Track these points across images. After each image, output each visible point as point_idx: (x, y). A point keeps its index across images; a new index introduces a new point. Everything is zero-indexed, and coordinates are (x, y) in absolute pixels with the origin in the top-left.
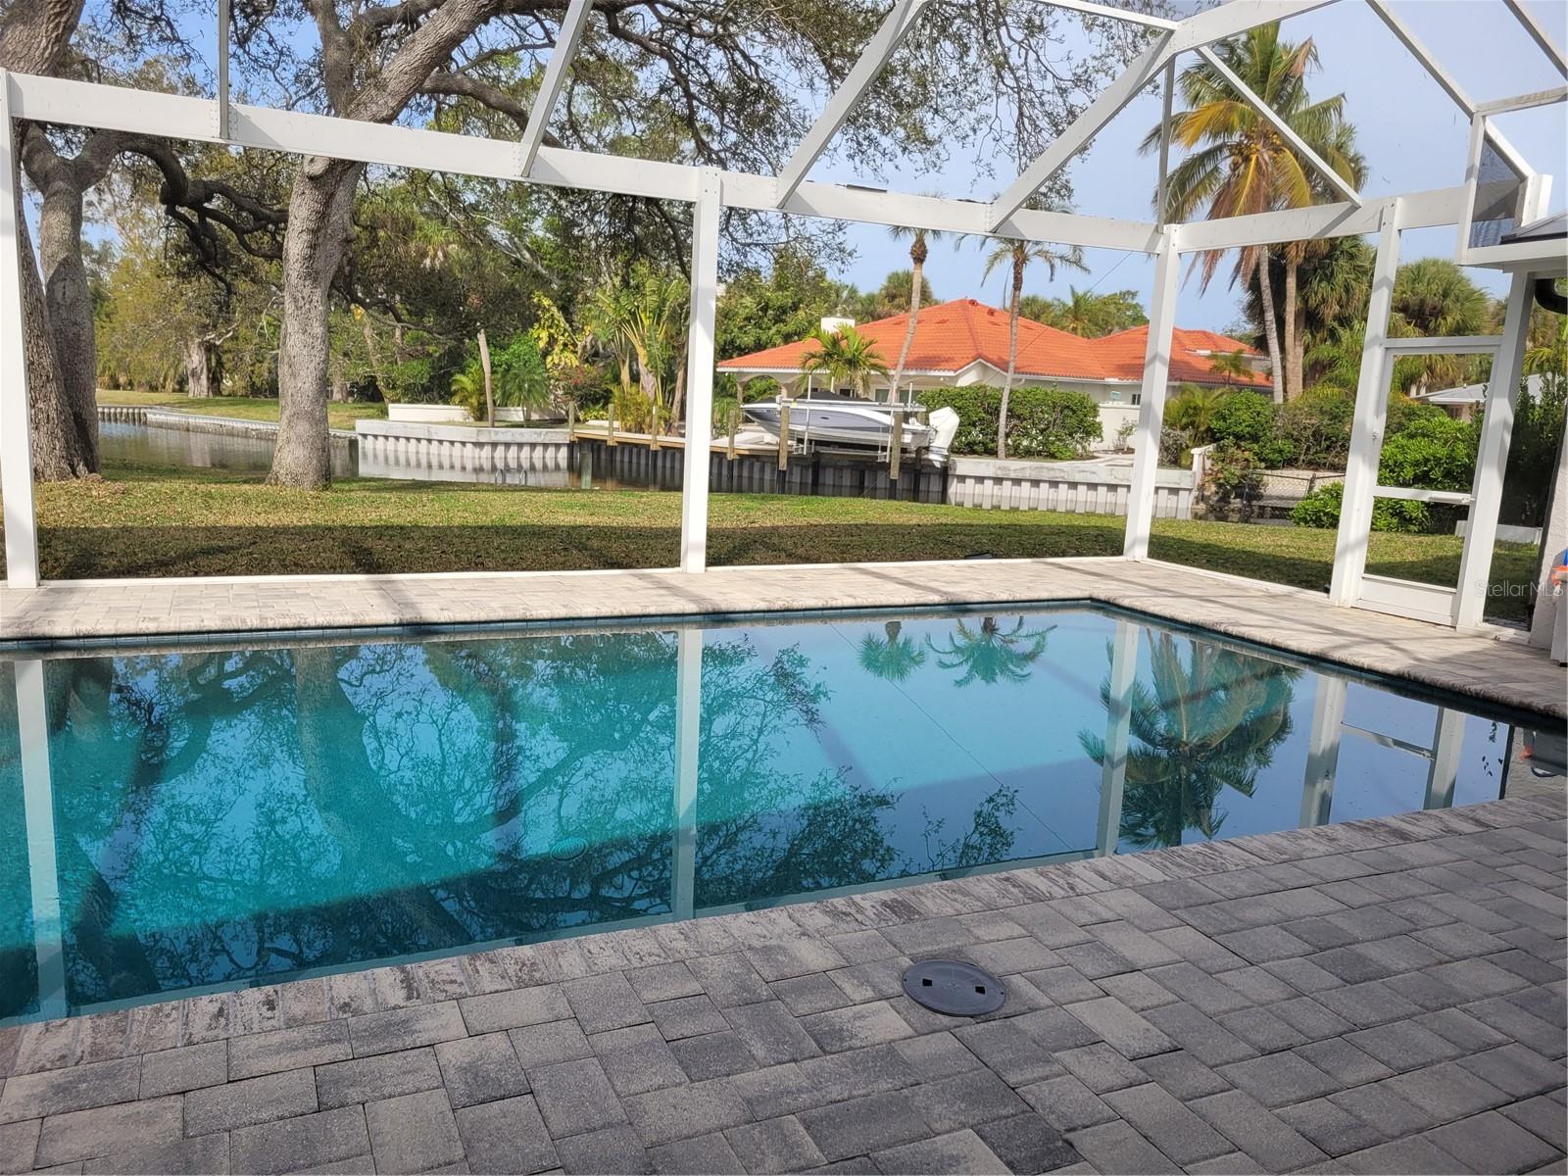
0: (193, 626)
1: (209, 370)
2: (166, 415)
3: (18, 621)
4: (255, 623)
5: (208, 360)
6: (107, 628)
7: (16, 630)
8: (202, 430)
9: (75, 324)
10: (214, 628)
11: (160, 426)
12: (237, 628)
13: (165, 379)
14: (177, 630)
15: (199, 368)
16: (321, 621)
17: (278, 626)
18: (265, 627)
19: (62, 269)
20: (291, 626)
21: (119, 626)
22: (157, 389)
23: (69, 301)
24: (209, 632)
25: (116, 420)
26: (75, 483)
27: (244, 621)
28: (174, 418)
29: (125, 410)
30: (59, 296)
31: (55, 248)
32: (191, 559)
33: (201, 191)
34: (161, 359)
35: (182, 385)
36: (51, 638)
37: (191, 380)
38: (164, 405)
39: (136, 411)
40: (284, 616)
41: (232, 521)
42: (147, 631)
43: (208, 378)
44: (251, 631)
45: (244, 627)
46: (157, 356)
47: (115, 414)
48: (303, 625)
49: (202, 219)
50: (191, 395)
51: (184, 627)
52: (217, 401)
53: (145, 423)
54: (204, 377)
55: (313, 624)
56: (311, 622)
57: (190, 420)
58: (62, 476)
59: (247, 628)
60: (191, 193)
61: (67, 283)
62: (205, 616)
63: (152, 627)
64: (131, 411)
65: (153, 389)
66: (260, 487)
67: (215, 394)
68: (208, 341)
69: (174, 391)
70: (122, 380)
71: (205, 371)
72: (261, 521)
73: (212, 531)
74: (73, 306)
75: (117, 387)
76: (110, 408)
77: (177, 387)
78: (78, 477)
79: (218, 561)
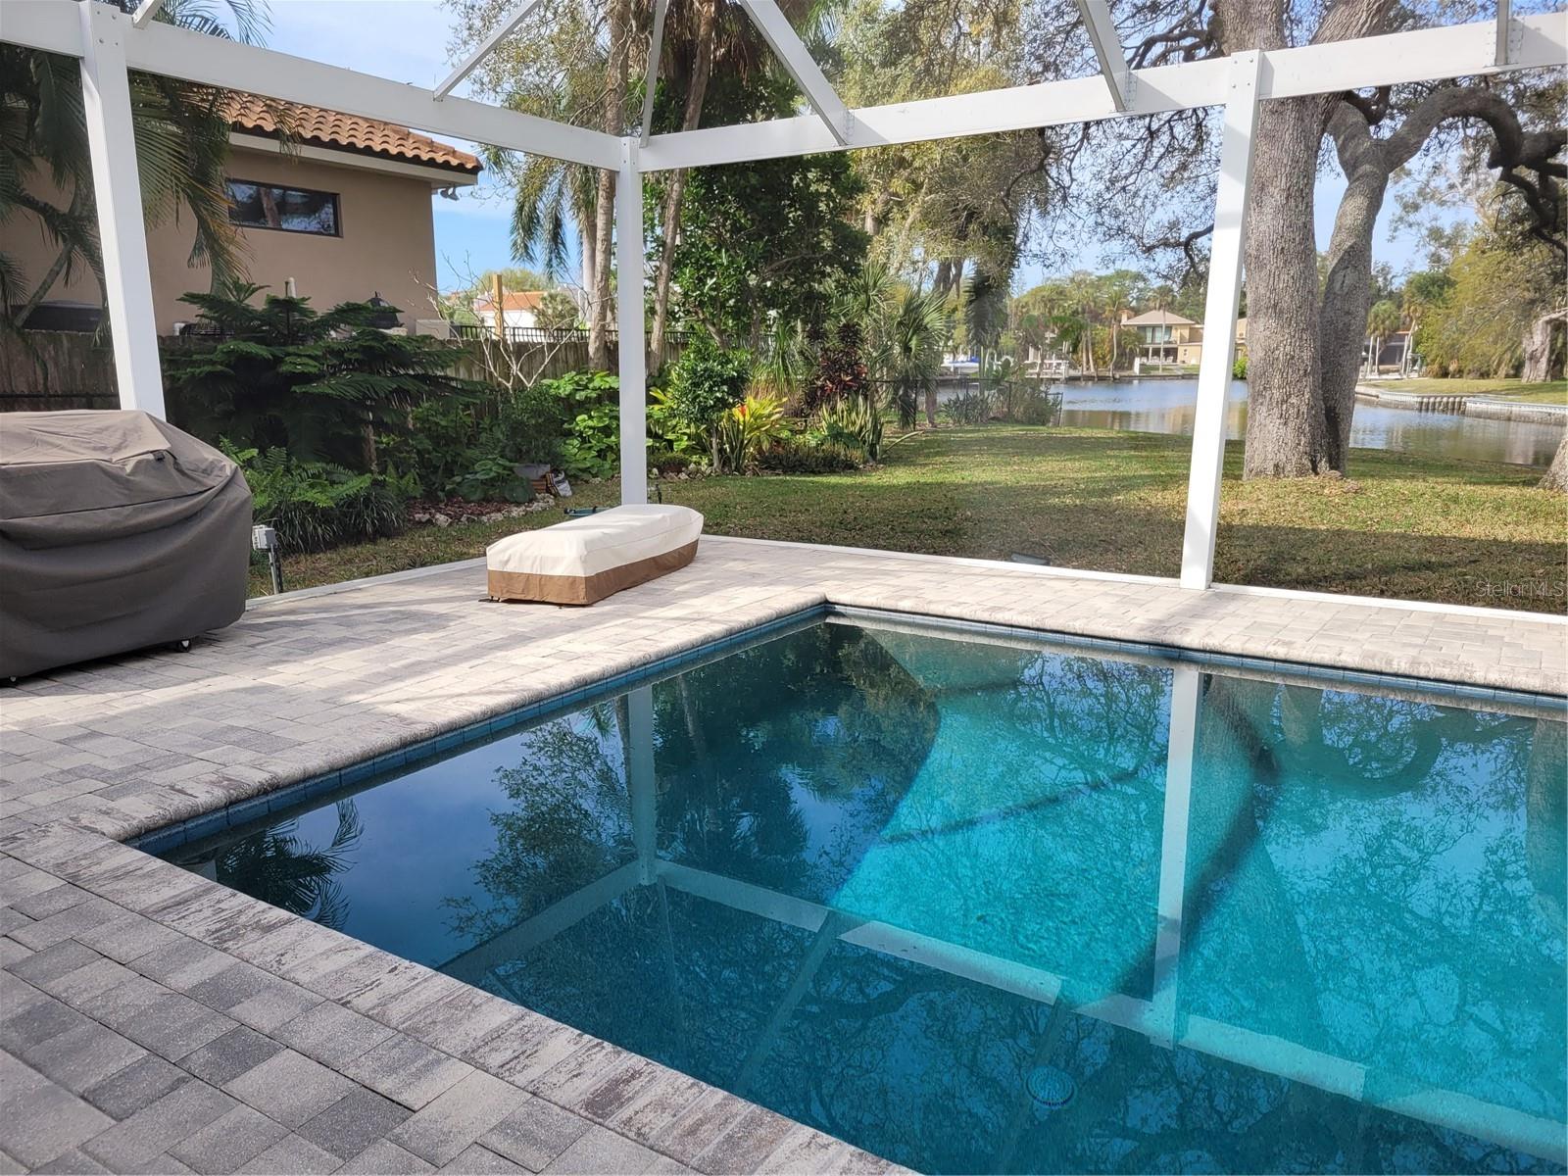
0: (1327, 657)
1: (1552, 351)
2: (1487, 403)
3: (1159, 624)
4: (1403, 667)
5: (1553, 341)
6: (1234, 646)
7: (1149, 634)
8: (1525, 420)
9: (1348, 313)
10: (1351, 665)
11: (1478, 415)
12: (1378, 669)
13: (1499, 365)
14: (1308, 660)
15: (1540, 350)
16: (1494, 678)
17: (1432, 675)
18: (1415, 674)
19: (1346, 257)
20: (1450, 678)
21: (1247, 645)
22: (1488, 375)
23: (1346, 290)
24: (1345, 669)
25: (1434, 410)
26: (1312, 479)
27: (1389, 663)
28: (1495, 406)
29: (1445, 400)
30: (1337, 286)
31: (1344, 236)
32: (1387, 573)
33: (1542, 146)
34: (1495, 343)
35: (1517, 370)
36: (1179, 647)
37: (1527, 364)
38: (1489, 392)
39: (1457, 400)
40: (1445, 664)
41: (1467, 532)
42: (1275, 657)
43: (1549, 360)
44: (1396, 675)
45: (1388, 670)
46: (1491, 339)
47: (1434, 403)
48: (1467, 680)
49: (1543, 178)
50: (1524, 381)
51: (1316, 658)
52: (1555, 386)
53: (1463, 413)
54: (1544, 360)
55: (1481, 681)
56: (1479, 677)
57: (1514, 409)
58: (1301, 472)
59: (1391, 671)
60: (1527, 148)
61: (1349, 270)
62: (1348, 648)
63: (1281, 652)
64: (1451, 400)
65: (1485, 375)
66: (1530, 491)
67: (1554, 378)
68: (1557, 319)
69: (1507, 376)
70: (1452, 368)
71: (1547, 353)
72: (1502, 535)
73: (1438, 542)
74: (1348, 296)
75: (1445, 374)
76: (1429, 397)
77: (1512, 372)
78: (1317, 474)
79: (1420, 580)
